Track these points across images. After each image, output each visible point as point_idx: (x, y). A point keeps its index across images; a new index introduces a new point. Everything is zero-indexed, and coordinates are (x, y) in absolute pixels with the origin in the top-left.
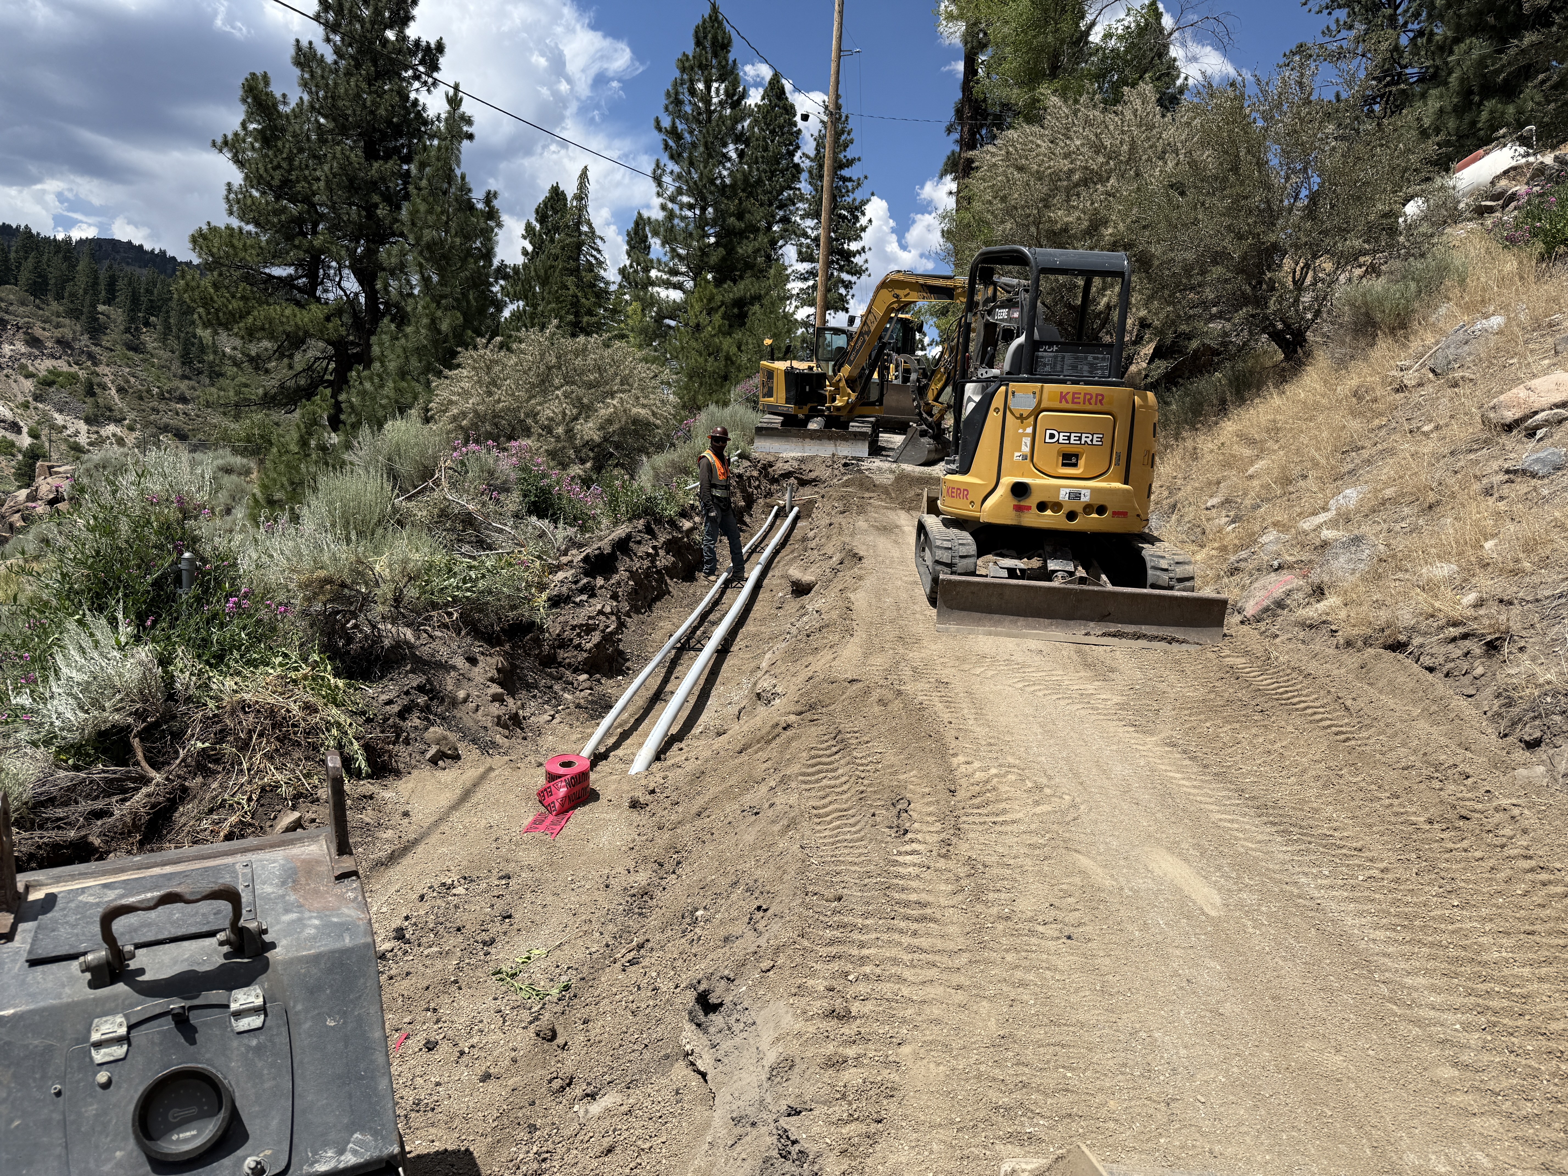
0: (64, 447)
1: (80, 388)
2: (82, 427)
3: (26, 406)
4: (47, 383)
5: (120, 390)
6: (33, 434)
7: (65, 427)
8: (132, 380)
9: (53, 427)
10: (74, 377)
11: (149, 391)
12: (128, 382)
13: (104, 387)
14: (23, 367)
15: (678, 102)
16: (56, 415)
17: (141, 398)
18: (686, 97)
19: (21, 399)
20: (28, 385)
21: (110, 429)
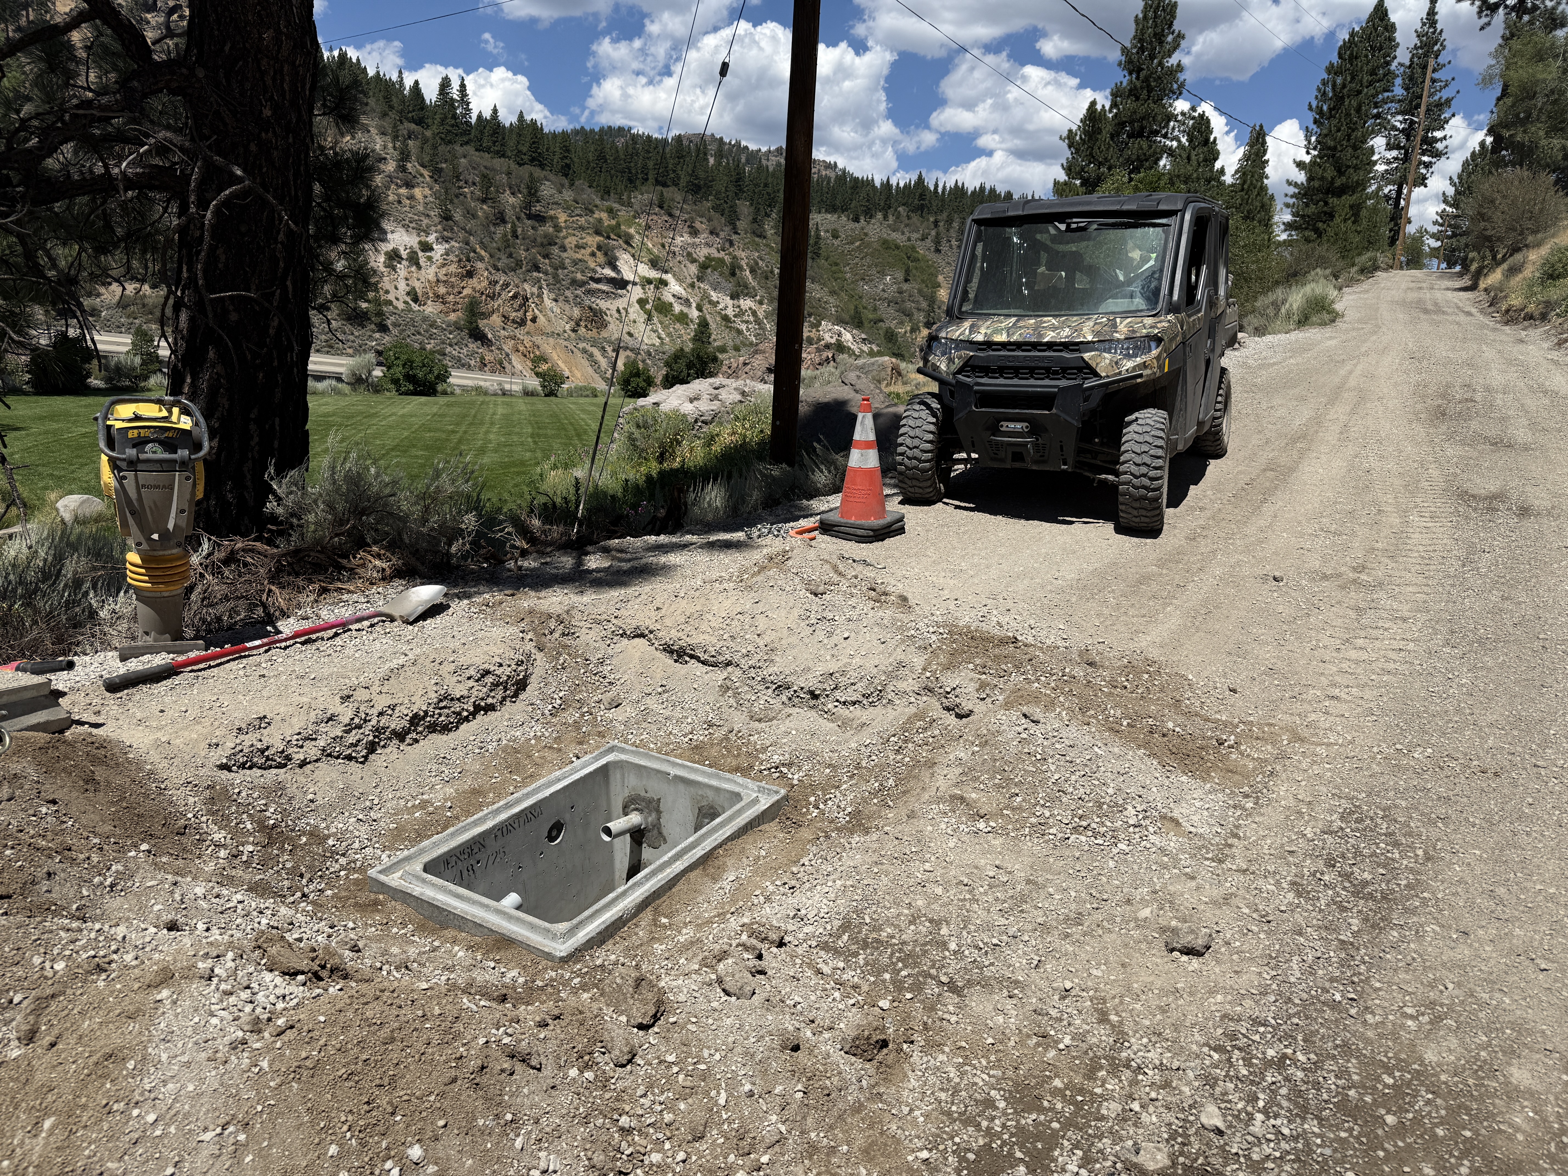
0: (718, 319)
1: (727, 271)
2: (730, 303)
3: (692, 286)
4: (703, 267)
5: (752, 271)
6: (699, 308)
7: (718, 302)
8: (761, 263)
9: (711, 302)
10: (721, 261)
12: (757, 263)
13: (741, 268)
14: (689, 254)
15: (1323, 92)
16: (712, 293)
19: (689, 281)
20: (693, 269)
21: (746, 303)
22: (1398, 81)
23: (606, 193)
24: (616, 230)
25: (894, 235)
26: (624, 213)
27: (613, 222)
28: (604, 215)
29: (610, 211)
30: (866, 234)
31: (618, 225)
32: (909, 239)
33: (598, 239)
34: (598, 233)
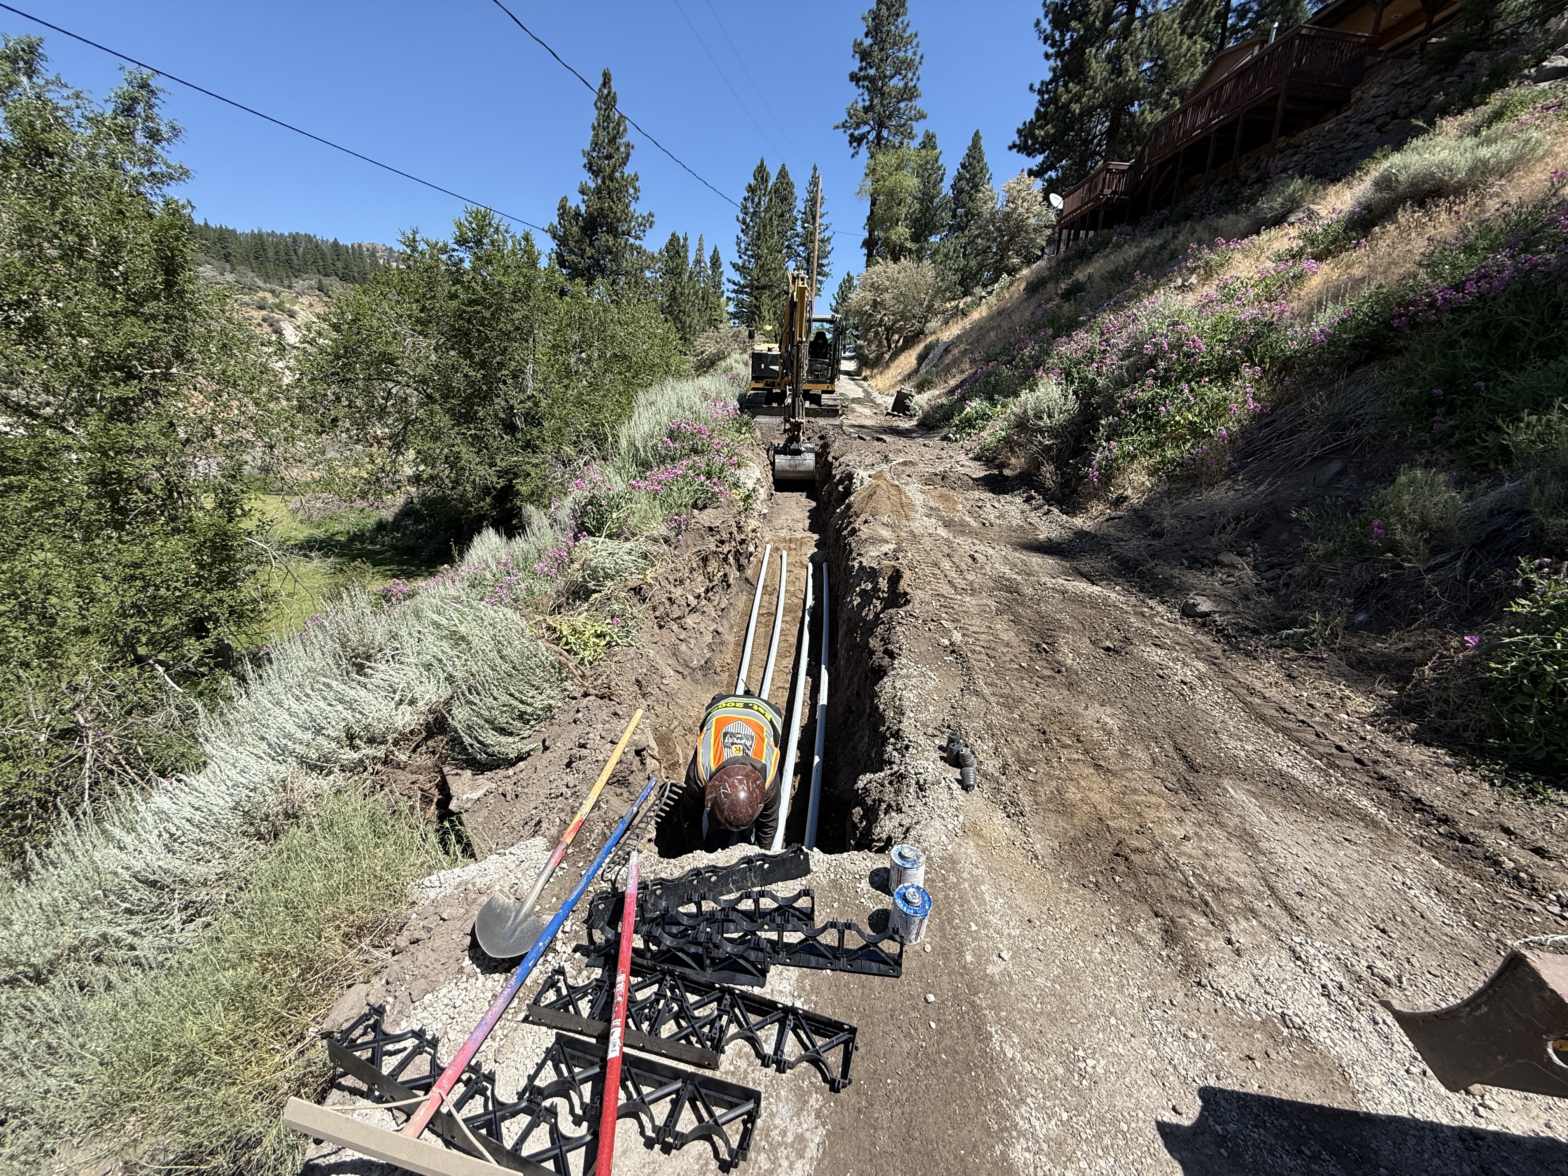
15: (746, 208)
18: (749, 205)
22: (799, 223)
23: (267, 278)
24: (280, 307)
26: (286, 294)
27: (277, 301)
28: (268, 295)
29: (272, 292)
31: (282, 302)
33: (264, 313)
34: (261, 308)
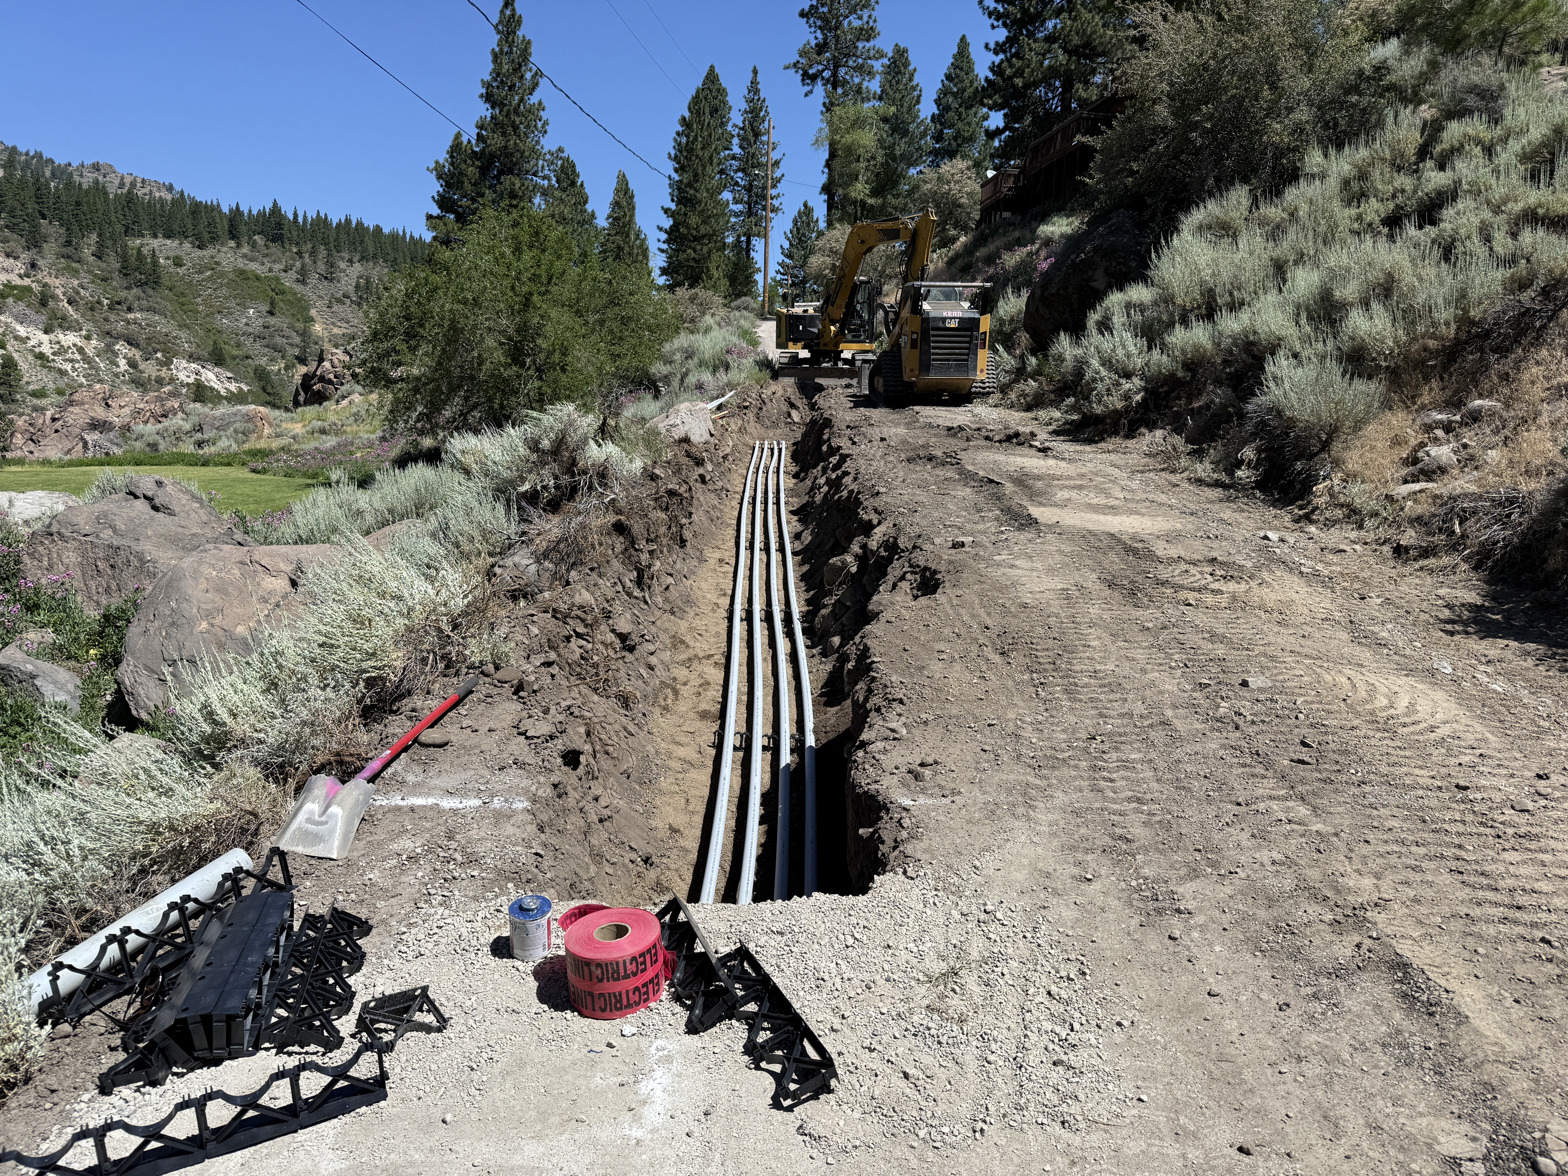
0: (30, 358)
1: (35, 301)
2: (45, 338)
4: (5, 296)
5: (72, 302)
6: (2, 345)
7: (28, 338)
8: (82, 292)
9: (16, 338)
10: (28, 289)
11: (99, 302)
12: (78, 293)
13: (55, 298)
15: (679, 143)
16: (18, 327)
17: (92, 309)
18: (683, 140)
21: (70, 339)
25: (253, 266)
30: (217, 263)
32: (270, 270)
